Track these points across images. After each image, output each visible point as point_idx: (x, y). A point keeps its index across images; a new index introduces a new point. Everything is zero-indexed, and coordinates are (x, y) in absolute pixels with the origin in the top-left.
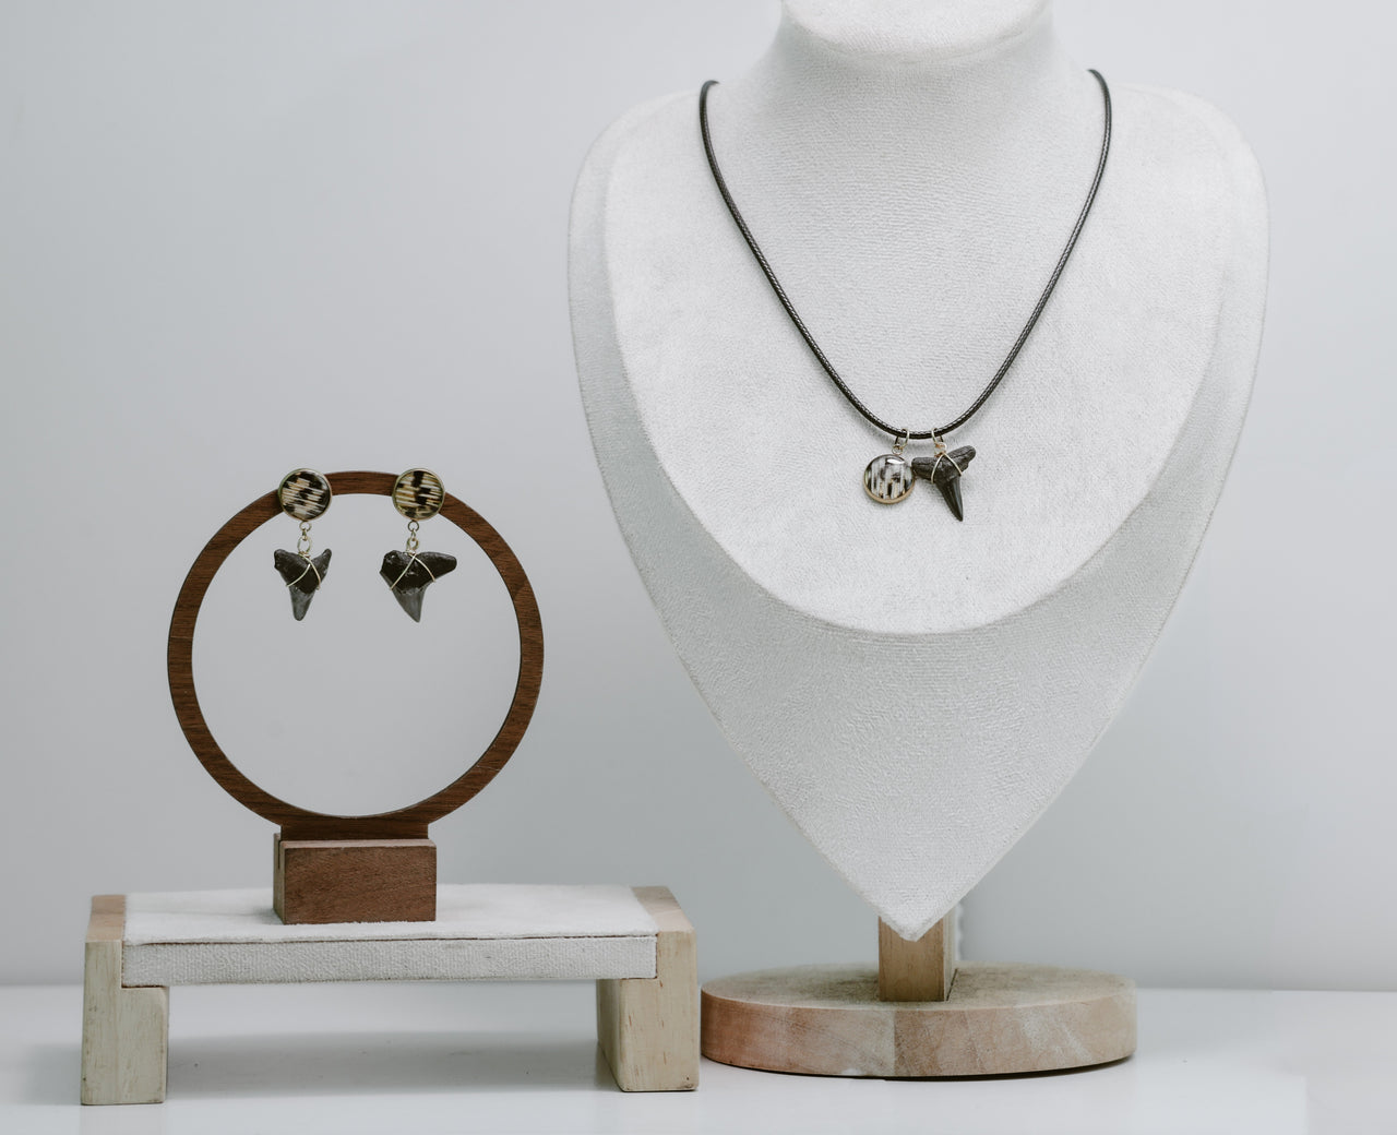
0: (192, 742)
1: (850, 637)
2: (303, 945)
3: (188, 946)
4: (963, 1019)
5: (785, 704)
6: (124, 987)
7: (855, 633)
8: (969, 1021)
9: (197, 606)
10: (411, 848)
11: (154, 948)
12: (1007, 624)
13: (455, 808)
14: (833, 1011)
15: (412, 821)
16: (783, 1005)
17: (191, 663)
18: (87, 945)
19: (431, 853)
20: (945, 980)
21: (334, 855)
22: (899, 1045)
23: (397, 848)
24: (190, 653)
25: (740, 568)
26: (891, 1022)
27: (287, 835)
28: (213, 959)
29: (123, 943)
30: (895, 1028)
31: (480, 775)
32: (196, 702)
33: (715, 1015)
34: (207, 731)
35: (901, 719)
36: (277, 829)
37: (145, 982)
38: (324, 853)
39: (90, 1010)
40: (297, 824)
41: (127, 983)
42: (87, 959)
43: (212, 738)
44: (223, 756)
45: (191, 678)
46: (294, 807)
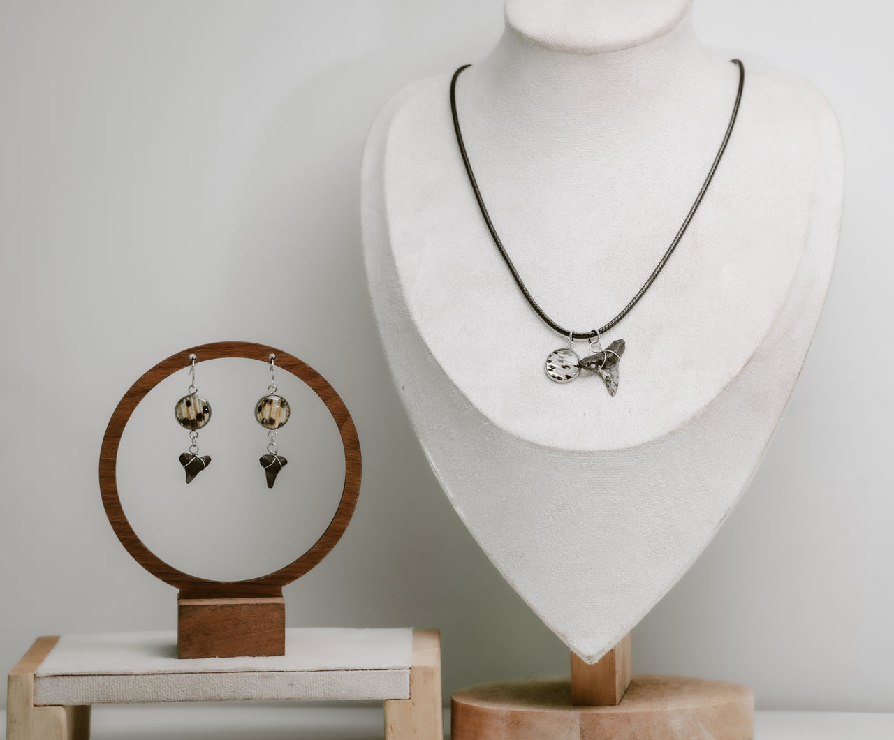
0: (117, 532)
1: (548, 453)
2: (161, 676)
3: (79, 678)
4: (628, 719)
5: (503, 499)
6: (35, 706)
8: (632, 720)
9: (119, 436)
10: (268, 605)
11: (56, 679)
12: (657, 443)
13: (301, 575)
14: (538, 713)
15: (270, 585)
16: (504, 709)
17: (115, 476)
18: (9, 676)
19: (281, 608)
20: (617, 691)
21: (214, 610)
22: (583, 736)
23: (257, 605)
24: (114, 469)
26: (578, 721)
27: (182, 596)
28: (97, 686)
29: (35, 675)
30: (581, 724)
31: (318, 552)
32: (119, 503)
33: (459, 715)
34: (127, 523)
35: (583, 510)
36: (177, 591)
37: (50, 703)
38: (207, 608)
39: (11, 722)
40: (190, 587)
41: (38, 703)
42: (9, 687)
43: (130, 528)
44: (138, 541)
45: (115, 487)
46: (188, 576)
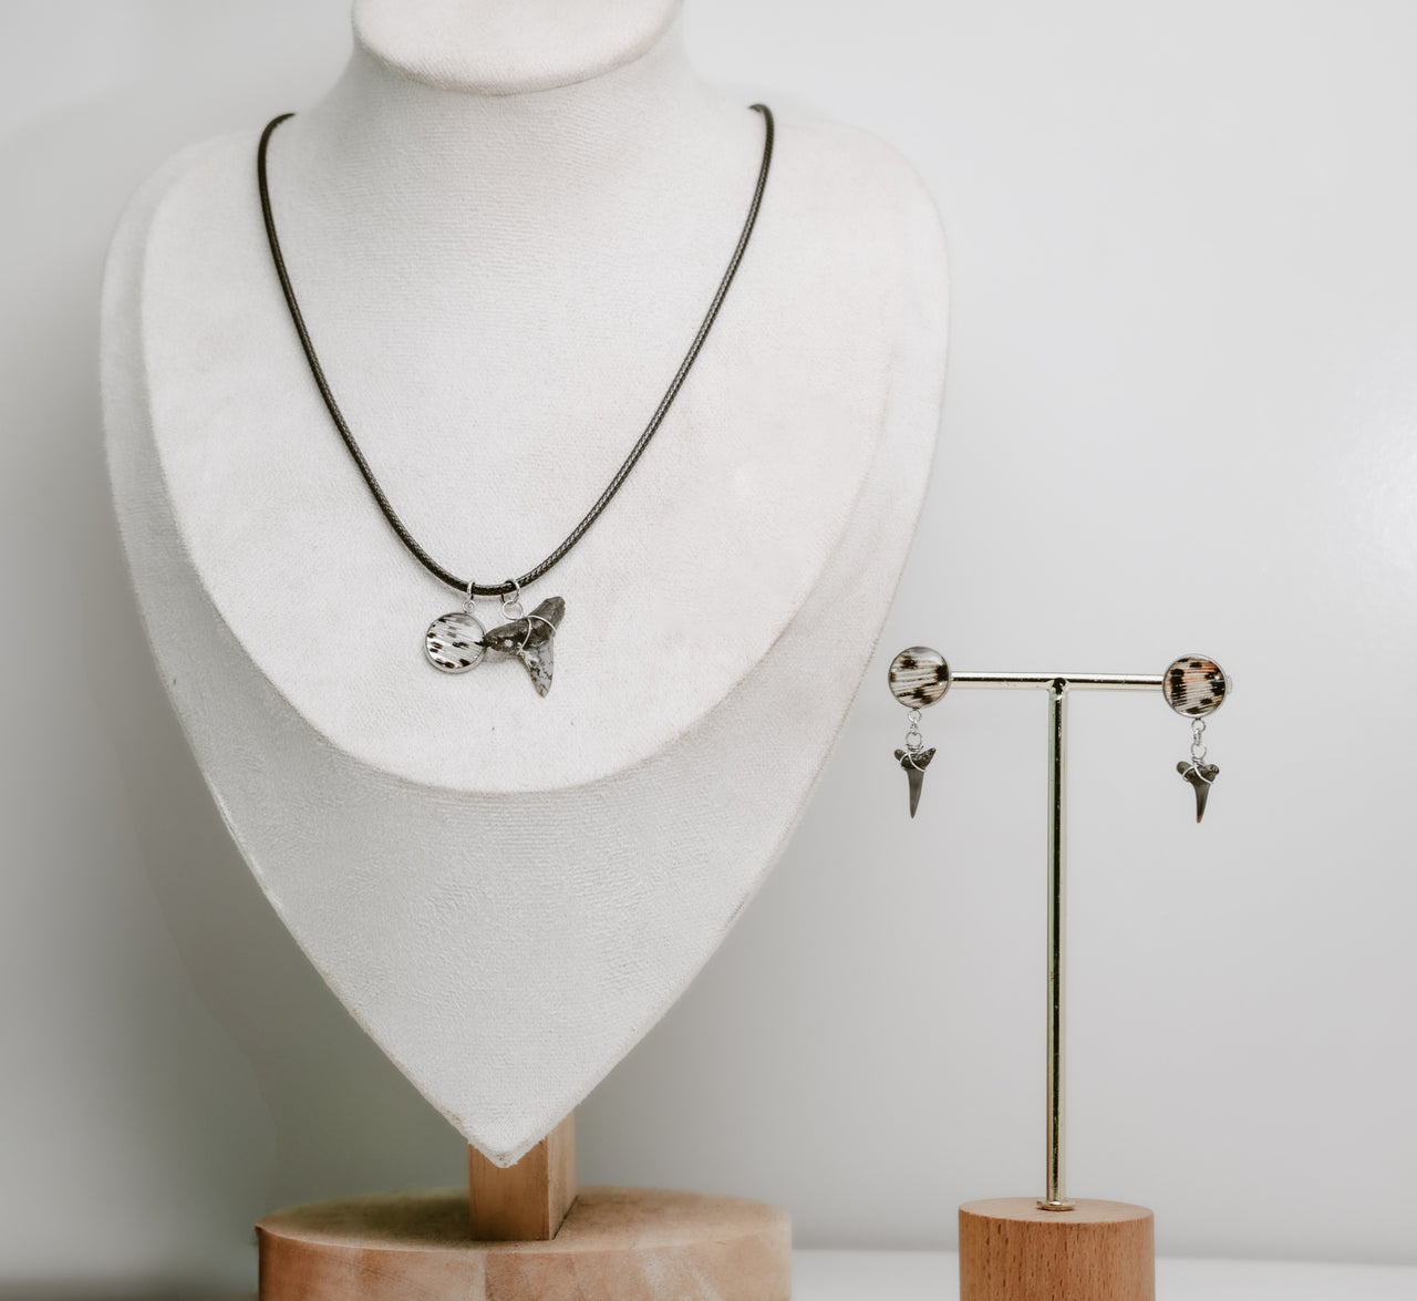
1: (428, 796)
4: (569, 1264)
5: (350, 877)
7: (432, 790)
8: (576, 1266)
12: (620, 779)
14: (411, 1254)
16: (352, 1247)
20: (550, 1215)
22: (491, 1295)
25: (296, 711)
26: (481, 1269)
30: (487, 1274)
33: (273, 1257)
35: (491, 896)
